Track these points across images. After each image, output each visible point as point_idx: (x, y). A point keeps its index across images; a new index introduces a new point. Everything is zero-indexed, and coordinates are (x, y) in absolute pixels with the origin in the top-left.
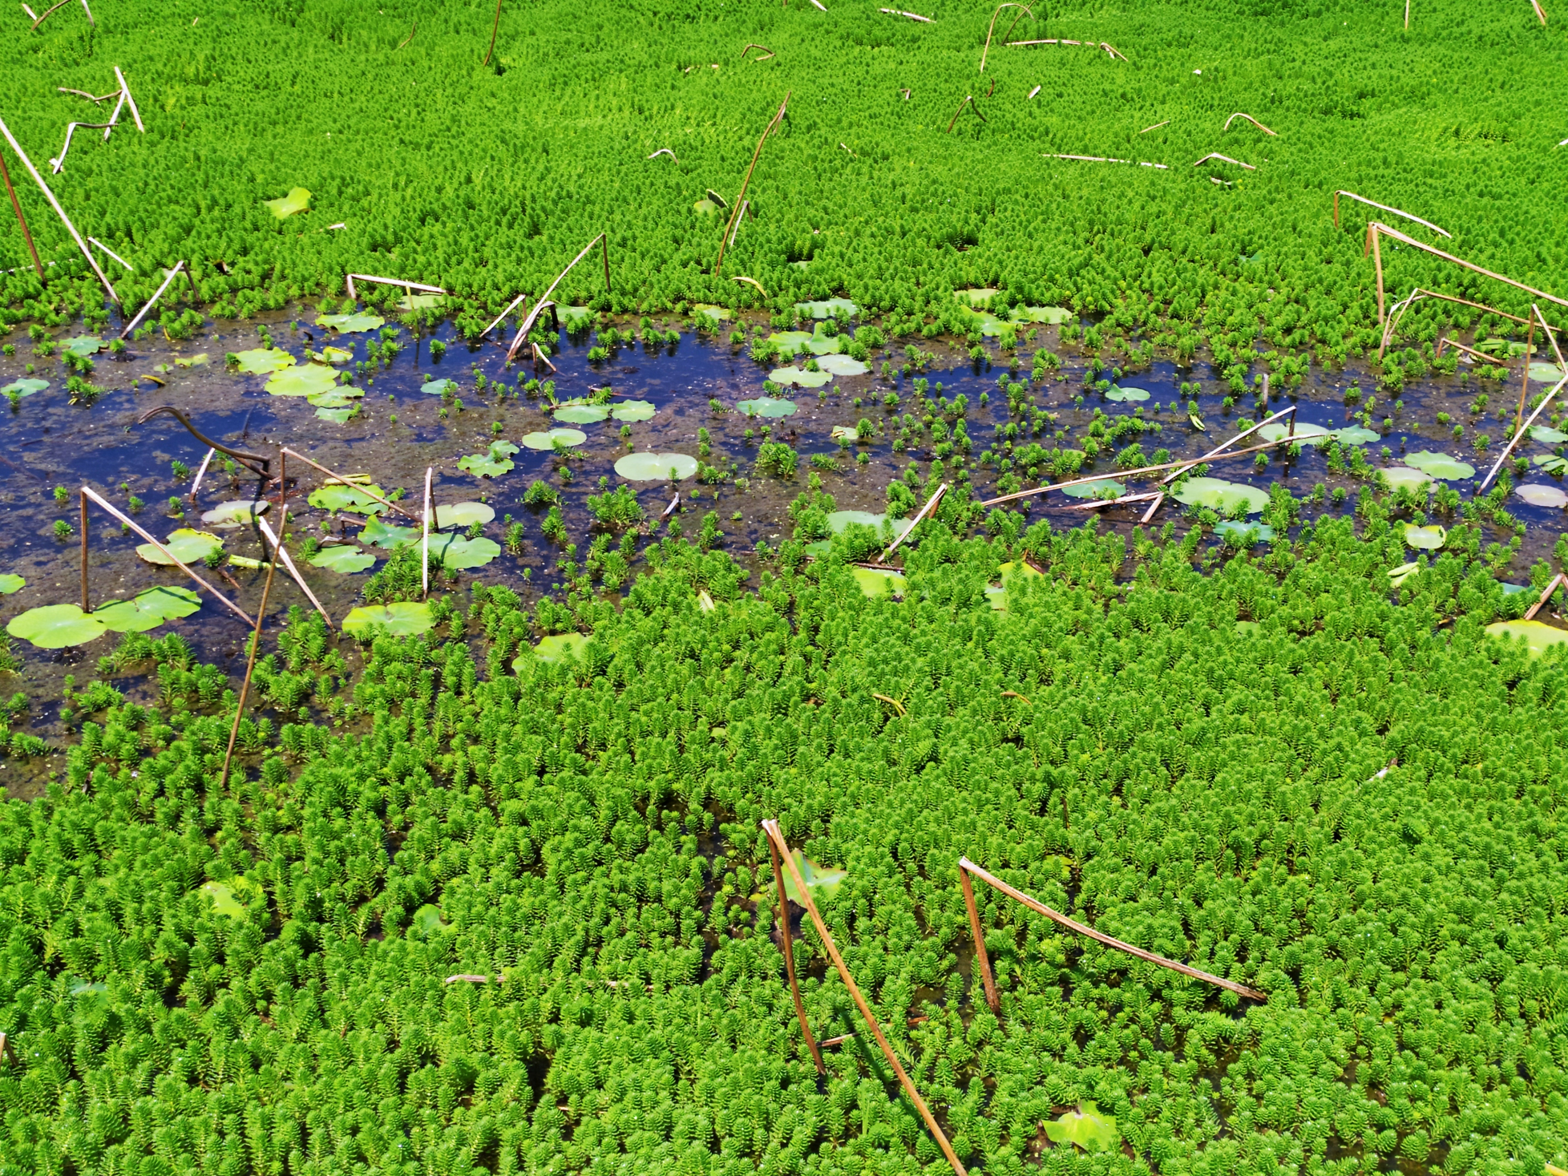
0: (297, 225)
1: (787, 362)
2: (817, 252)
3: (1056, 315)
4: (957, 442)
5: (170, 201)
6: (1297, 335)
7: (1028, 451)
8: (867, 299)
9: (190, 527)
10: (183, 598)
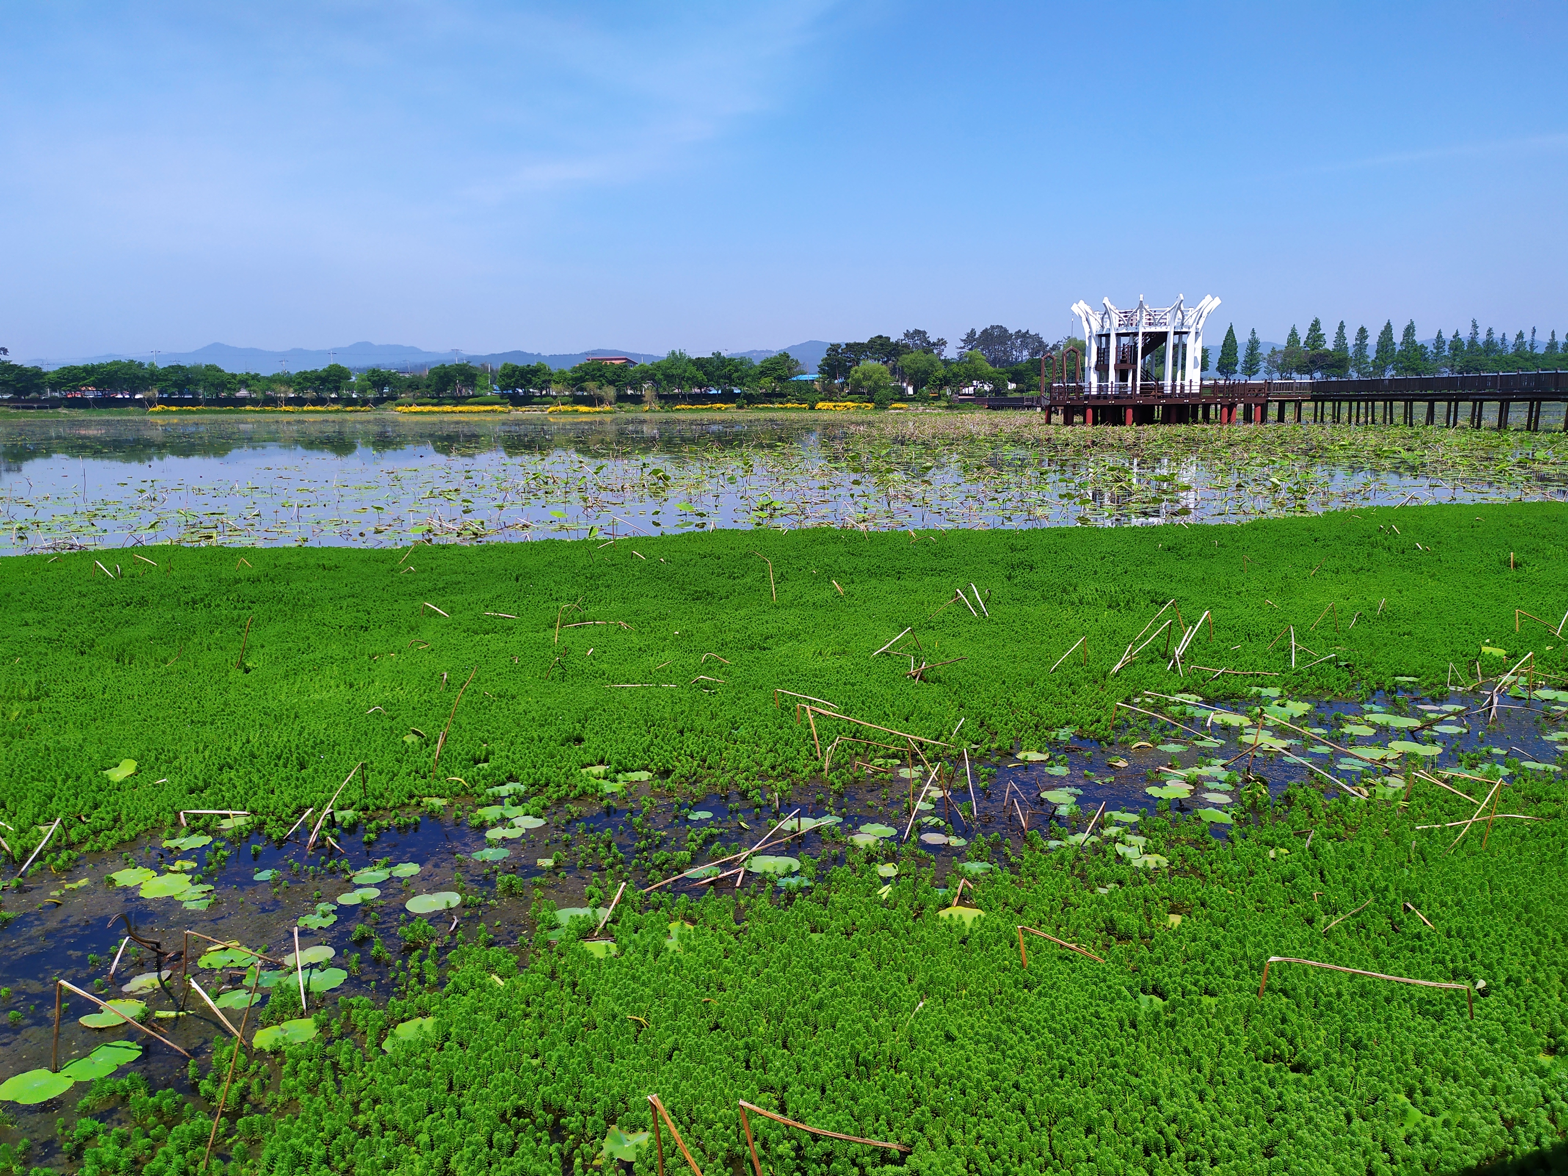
0: (131, 783)
1: (494, 825)
2: (491, 757)
3: (644, 776)
4: (615, 857)
5: (33, 779)
6: (779, 769)
7: (659, 856)
8: (531, 781)
9: (115, 998)
10: (127, 1048)
